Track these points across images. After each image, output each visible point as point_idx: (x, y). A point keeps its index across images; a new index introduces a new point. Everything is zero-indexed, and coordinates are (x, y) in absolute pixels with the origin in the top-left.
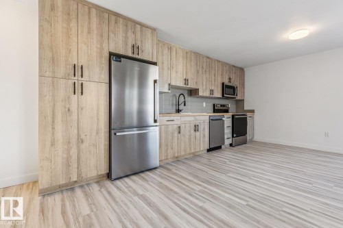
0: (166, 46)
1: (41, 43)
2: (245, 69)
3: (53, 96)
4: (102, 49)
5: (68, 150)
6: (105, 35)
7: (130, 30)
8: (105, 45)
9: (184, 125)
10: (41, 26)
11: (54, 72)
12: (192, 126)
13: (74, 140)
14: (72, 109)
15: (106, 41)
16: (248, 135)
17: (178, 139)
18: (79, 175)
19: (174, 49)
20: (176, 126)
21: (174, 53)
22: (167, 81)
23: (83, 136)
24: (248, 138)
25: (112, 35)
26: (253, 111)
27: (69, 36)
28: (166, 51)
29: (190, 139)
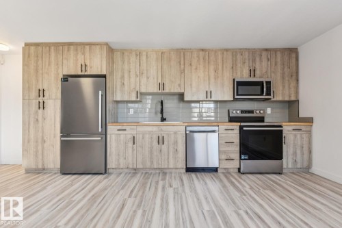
0: (133, 53)
1: (23, 79)
3: (29, 111)
4: (58, 74)
5: (37, 147)
6: (60, 63)
7: (80, 53)
8: (60, 70)
9: (141, 136)
10: (23, 69)
11: (29, 96)
12: (156, 137)
13: (40, 140)
14: (39, 119)
15: (61, 68)
16: (284, 160)
17: (133, 150)
19: (145, 53)
21: (144, 58)
22: (134, 88)
23: (45, 138)
24: (285, 166)
25: (65, 61)
26: (310, 121)
27: (37, 71)
28: (133, 58)
29: (151, 152)
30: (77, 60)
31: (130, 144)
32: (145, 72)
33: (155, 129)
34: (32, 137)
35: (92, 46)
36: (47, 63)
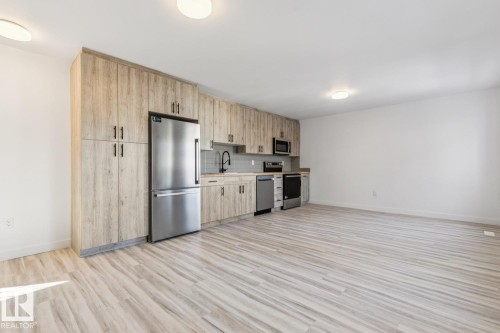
0: (208, 99)
2: (300, 122)
3: (95, 158)
5: (109, 212)
6: (145, 95)
7: (170, 88)
8: (145, 104)
9: (227, 186)
11: (95, 134)
12: (237, 187)
13: (114, 203)
14: (112, 171)
15: (145, 101)
16: (302, 197)
17: (221, 201)
18: (119, 237)
19: (218, 102)
20: (219, 188)
21: (217, 106)
22: (209, 138)
23: (123, 198)
24: (302, 201)
25: (151, 94)
26: (308, 170)
27: (109, 98)
28: (208, 104)
29: (235, 201)
30: (166, 96)
31: (219, 195)
32: (218, 121)
33: (237, 179)
34: (101, 197)
35: (184, 85)
36: (125, 91)
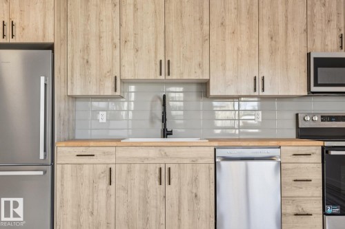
9: (124, 167)
12: (153, 170)
17: (108, 195)
22: (110, 71)
28: (107, 11)
29: (145, 200)
31: (103, 184)
32: (131, 38)
33: (152, 153)
